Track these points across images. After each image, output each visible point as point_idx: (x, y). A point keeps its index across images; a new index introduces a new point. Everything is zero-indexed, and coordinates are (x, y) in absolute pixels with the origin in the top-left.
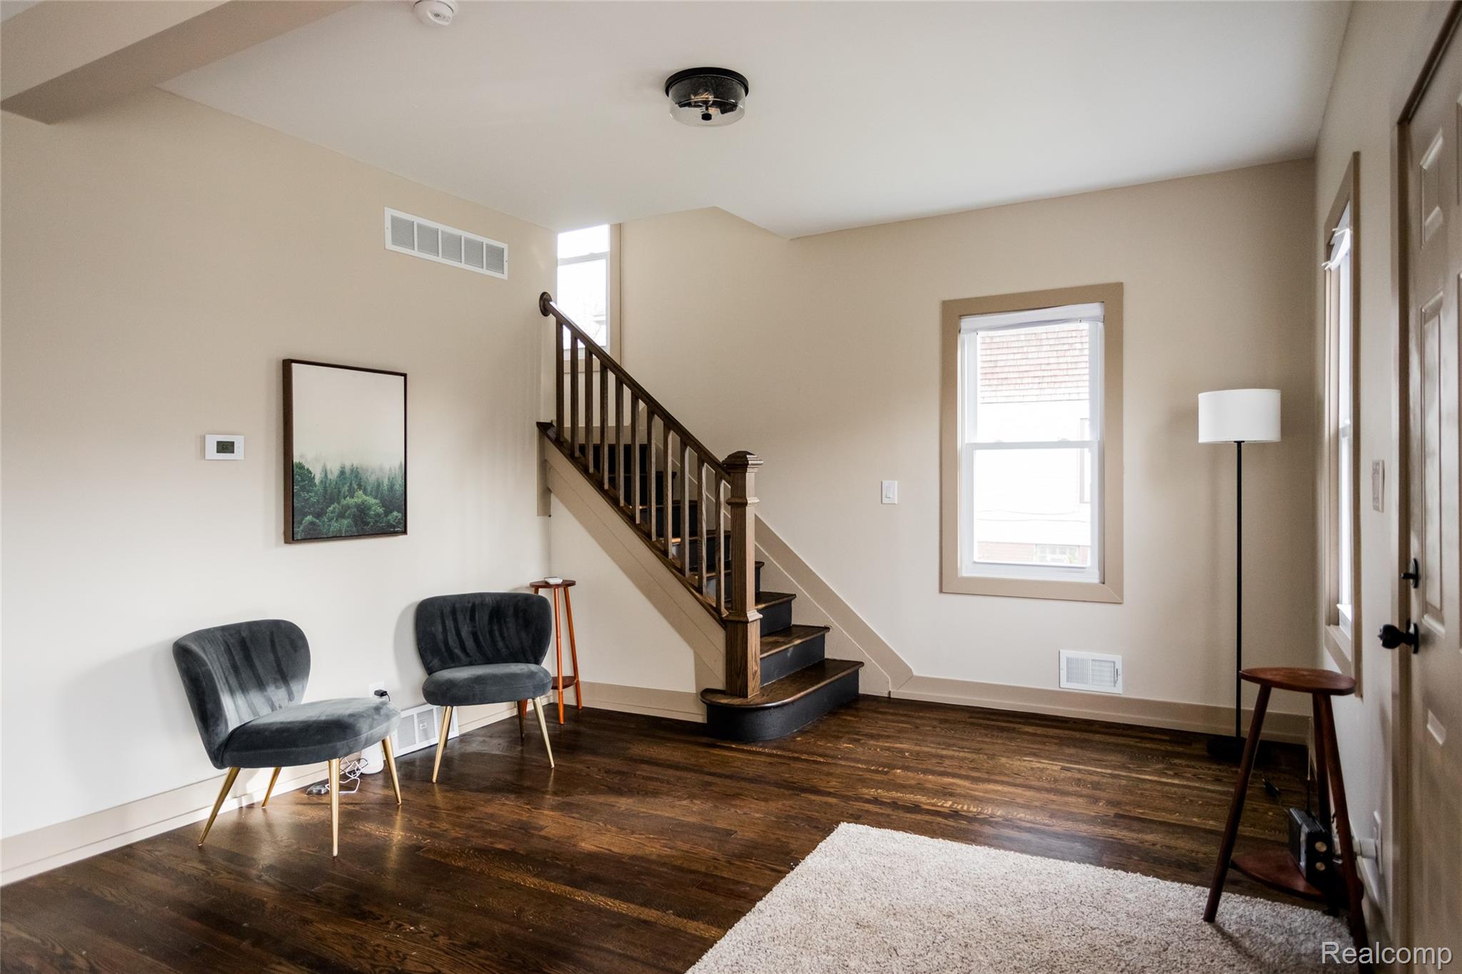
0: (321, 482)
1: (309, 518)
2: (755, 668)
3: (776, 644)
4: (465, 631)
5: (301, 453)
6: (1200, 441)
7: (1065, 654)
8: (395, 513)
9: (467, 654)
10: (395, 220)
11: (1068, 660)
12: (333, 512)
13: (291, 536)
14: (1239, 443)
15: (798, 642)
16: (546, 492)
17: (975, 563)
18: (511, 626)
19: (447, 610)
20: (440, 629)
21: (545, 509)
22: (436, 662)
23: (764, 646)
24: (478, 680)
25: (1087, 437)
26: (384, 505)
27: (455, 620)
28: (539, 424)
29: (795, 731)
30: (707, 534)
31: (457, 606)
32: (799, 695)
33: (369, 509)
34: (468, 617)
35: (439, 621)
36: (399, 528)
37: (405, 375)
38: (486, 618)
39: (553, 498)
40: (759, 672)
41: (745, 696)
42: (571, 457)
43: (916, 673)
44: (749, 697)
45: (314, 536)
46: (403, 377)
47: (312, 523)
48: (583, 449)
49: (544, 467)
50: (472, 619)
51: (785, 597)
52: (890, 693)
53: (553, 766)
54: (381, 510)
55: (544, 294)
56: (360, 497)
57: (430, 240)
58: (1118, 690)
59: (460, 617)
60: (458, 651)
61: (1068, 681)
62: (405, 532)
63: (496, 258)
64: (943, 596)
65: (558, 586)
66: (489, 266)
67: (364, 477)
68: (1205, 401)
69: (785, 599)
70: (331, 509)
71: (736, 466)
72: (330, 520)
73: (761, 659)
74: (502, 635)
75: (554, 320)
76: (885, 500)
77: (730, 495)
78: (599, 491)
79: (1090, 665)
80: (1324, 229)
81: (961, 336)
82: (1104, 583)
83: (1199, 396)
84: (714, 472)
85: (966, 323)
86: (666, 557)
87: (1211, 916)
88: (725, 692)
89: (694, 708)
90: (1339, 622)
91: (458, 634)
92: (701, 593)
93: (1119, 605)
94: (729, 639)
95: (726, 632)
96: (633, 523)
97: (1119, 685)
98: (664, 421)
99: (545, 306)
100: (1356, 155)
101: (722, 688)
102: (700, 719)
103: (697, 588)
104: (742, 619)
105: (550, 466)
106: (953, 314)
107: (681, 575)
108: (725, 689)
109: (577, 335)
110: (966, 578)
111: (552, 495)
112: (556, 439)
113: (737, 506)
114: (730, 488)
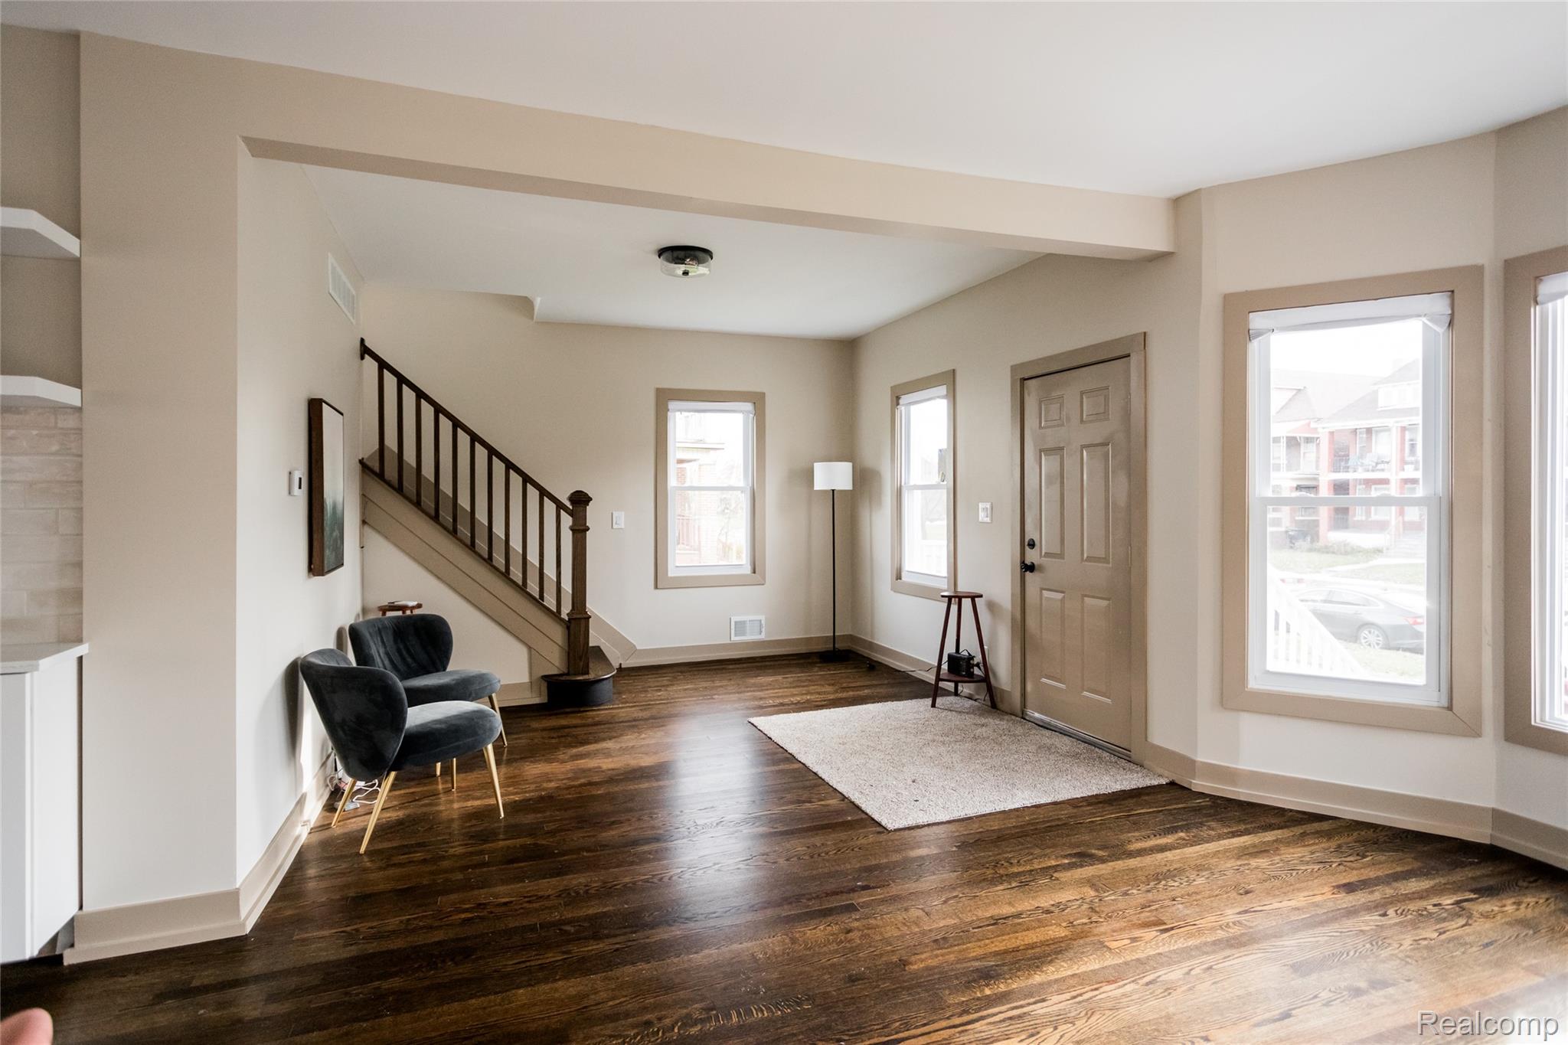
0: (329, 517)
1: (327, 551)
6: (815, 489)
7: (733, 619)
10: (332, 267)
11: (736, 622)
12: (331, 546)
14: (833, 490)
16: (363, 524)
17: (677, 567)
18: (415, 644)
21: (361, 542)
25: (741, 484)
26: (340, 538)
28: (361, 461)
31: (369, 631)
33: (337, 542)
36: (342, 560)
37: (342, 414)
39: (368, 530)
41: (588, 673)
42: (400, 491)
43: (637, 647)
44: (590, 674)
45: (329, 569)
46: (342, 417)
47: (328, 556)
49: (363, 501)
52: (621, 664)
54: (340, 543)
56: (336, 531)
57: (339, 286)
58: (763, 637)
61: (735, 636)
63: (353, 304)
64: (657, 591)
66: (351, 313)
67: (336, 512)
68: (819, 468)
71: (580, 502)
72: (331, 553)
75: (375, 365)
76: (615, 526)
77: (571, 524)
78: (432, 522)
79: (748, 625)
80: (891, 387)
81: (669, 413)
82: (754, 572)
83: (815, 464)
84: (554, 506)
85: (672, 405)
86: (506, 575)
87: (933, 705)
88: (568, 674)
89: (528, 694)
90: (903, 579)
91: (379, 655)
92: (543, 601)
93: (763, 584)
94: (572, 632)
95: (568, 628)
96: (470, 549)
97: (763, 634)
98: (504, 463)
99: (365, 351)
100: (954, 370)
101: (561, 672)
102: (536, 701)
103: (538, 597)
104: (584, 616)
105: (367, 500)
106: (664, 398)
107: (522, 588)
108: (566, 671)
109: (402, 380)
110: (671, 578)
111: (366, 527)
112: (380, 475)
113: (580, 531)
114: (571, 518)
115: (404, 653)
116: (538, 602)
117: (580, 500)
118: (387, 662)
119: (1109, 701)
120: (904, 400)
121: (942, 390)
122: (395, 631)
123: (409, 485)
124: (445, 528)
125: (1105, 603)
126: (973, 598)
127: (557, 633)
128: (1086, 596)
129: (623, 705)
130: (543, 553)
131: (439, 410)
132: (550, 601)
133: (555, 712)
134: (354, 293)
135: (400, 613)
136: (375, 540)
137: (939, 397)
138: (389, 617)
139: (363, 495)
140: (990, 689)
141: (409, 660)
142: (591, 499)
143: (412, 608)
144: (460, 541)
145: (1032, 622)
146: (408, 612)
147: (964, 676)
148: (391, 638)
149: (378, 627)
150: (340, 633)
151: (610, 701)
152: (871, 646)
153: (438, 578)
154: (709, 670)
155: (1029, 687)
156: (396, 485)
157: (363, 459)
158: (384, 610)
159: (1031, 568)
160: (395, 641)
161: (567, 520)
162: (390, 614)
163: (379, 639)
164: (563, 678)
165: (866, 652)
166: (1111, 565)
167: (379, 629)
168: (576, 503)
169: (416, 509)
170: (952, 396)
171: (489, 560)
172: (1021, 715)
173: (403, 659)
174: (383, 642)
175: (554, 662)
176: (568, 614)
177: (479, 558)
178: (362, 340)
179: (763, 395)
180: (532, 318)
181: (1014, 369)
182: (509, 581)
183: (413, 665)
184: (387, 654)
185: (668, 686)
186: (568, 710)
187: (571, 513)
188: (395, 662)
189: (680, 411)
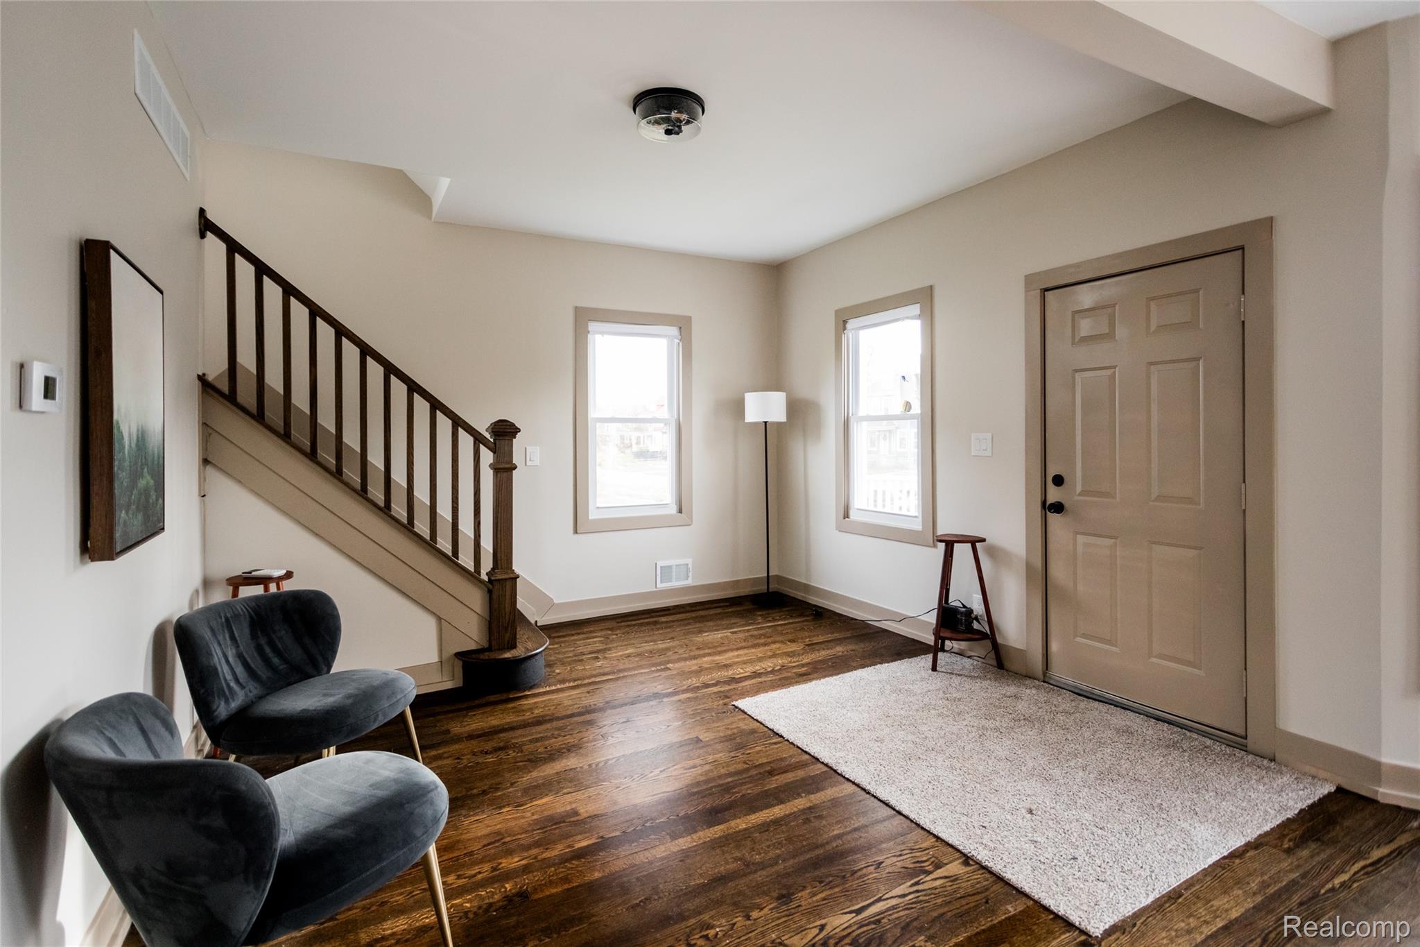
0: (129, 454)
1: (123, 514)
6: (746, 421)
7: (660, 564)
8: (160, 500)
9: (242, 686)
10: (141, 55)
11: (662, 566)
12: (134, 503)
14: (766, 423)
16: (203, 464)
17: (598, 508)
21: (202, 489)
25: (664, 413)
26: (155, 488)
27: (219, 643)
28: (200, 377)
33: (150, 495)
36: (161, 523)
37: (162, 292)
41: (515, 646)
42: (260, 418)
43: (556, 601)
45: (127, 544)
46: (162, 296)
47: (125, 523)
54: (154, 496)
55: (202, 209)
56: (146, 478)
58: (689, 582)
59: (221, 639)
60: (233, 684)
61: (661, 582)
62: (164, 528)
63: (184, 149)
64: (576, 535)
66: (182, 159)
67: (147, 446)
68: (750, 398)
70: (133, 498)
71: (504, 434)
72: (133, 516)
75: (222, 247)
76: (529, 463)
77: (491, 461)
78: (307, 461)
79: (674, 569)
80: (837, 312)
81: (589, 336)
82: (680, 511)
83: (746, 394)
84: (471, 439)
85: (592, 326)
86: (408, 527)
87: (934, 668)
88: (489, 649)
89: (436, 677)
90: (851, 517)
91: (227, 661)
92: (457, 559)
93: (689, 525)
94: (495, 596)
95: (490, 592)
96: (360, 495)
97: (690, 579)
98: (406, 384)
99: (206, 226)
100: (931, 286)
101: (479, 647)
102: (449, 685)
103: (450, 554)
104: (512, 576)
105: (210, 431)
106: (583, 318)
107: (430, 545)
108: (486, 645)
109: (262, 270)
110: (591, 520)
111: (209, 468)
112: (231, 397)
113: (504, 470)
114: (491, 454)
115: (268, 650)
116: (451, 560)
117: (504, 432)
118: (240, 670)
119: (1201, 673)
120: (851, 324)
121: (915, 309)
122: (251, 617)
123: (274, 413)
124: (326, 469)
125: (1192, 553)
126: (974, 542)
127: (476, 598)
128: (1154, 543)
129: (562, 686)
130: (457, 498)
131: (316, 312)
132: (466, 560)
133: (477, 702)
134: (188, 134)
135: (258, 590)
136: (226, 490)
137: (908, 318)
138: (243, 599)
139: (204, 424)
140: (996, 647)
141: (276, 661)
142: (519, 430)
143: (279, 579)
144: (347, 485)
145: (1058, 571)
146: (273, 588)
147: (963, 632)
148: (247, 631)
149: (223, 617)
150: (159, 636)
151: (546, 681)
152: (807, 588)
153: (317, 535)
154: (641, 625)
155: (1054, 646)
156: (254, 410)
157: (204, 375)
158: (236, 582)
159: (1058, 508)
160: (254, 636)
161: (487, 456)
162: (247, 592)
163: (227, 636)
164: (485, 656)
165: (800, 595)
166: (1202, 506)
167: (227, 620)
168: (498, 436)
169: (284, 444)
170: (928, 315)
171: (385, 509)
172: (1041, 677)
173: (267, 661)
174: (233, 638)
175: (471, 634)
176: (487, 574)
177: (374, 509)
178: (202, 212)
179: (688, 320)
180: (430, 218)
181: (1029, 280)
182: (412, 536)
183: (281, 667)
184: (240, 656)
185: (604, 650)
186: (492, 698)
187: (494, 450)
188: (253, 666)
189: (602, 333)
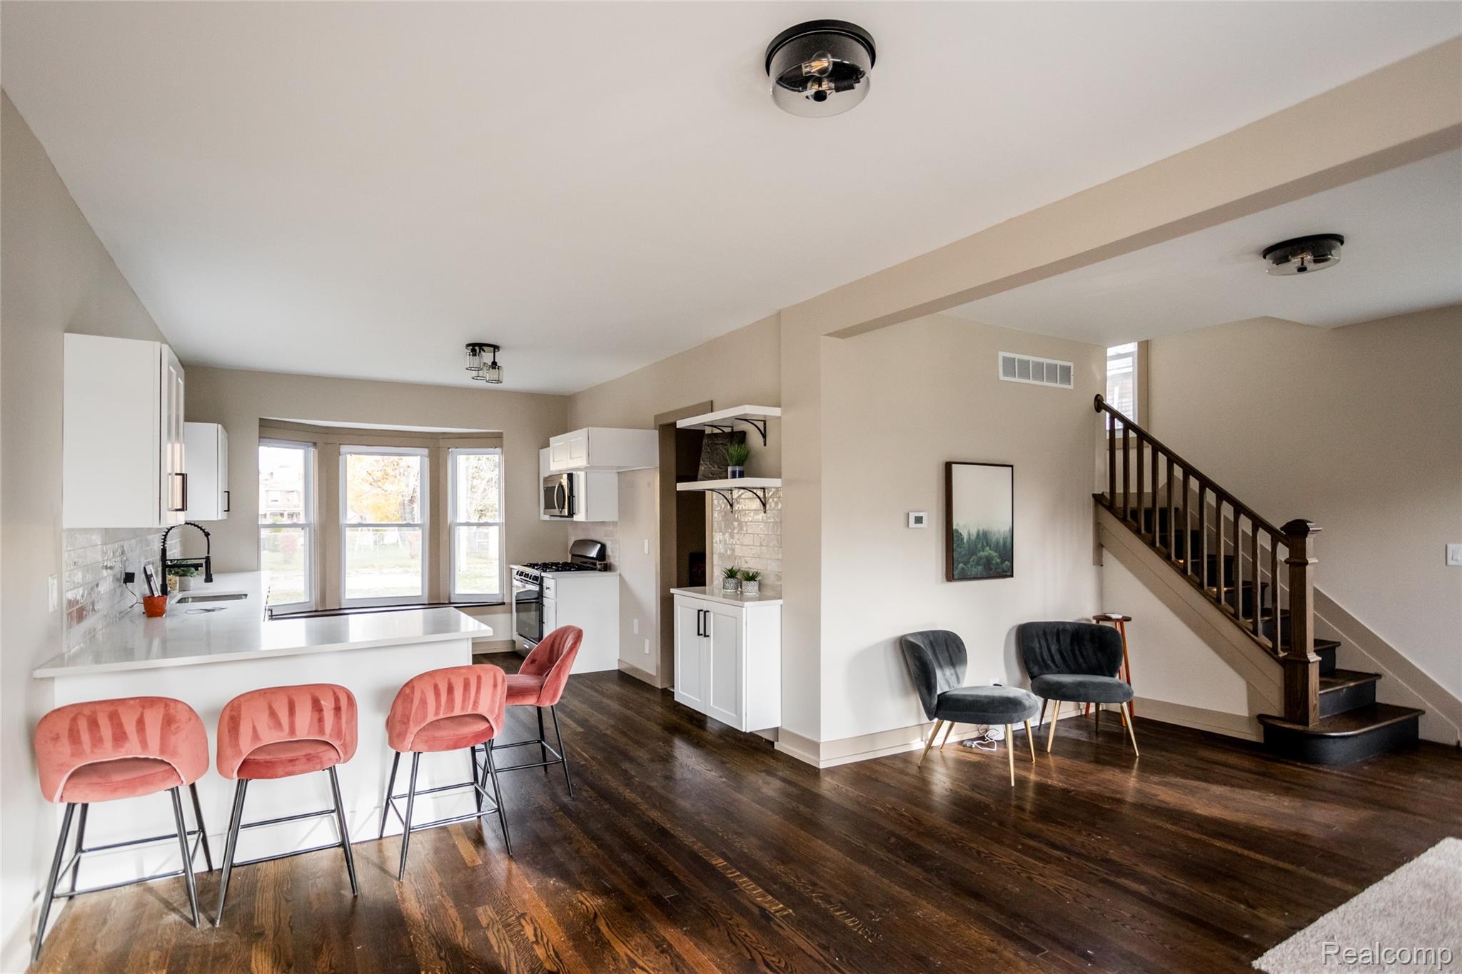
0: (967, 541)
1: (961, 565)
2: (1315, 702)
3: (1331, 685)
4: (1054, 648)
5: (958, 523)
8: (1007, 563)
9: (1056, 666)
10: (1005, 359)
12: (973, 561)
13: (950, 576)
15: (1352, 684)
16: (1099, 546)
18: (1089, 649)
19: (1041, 633)
20: (1038, 645)
21: (1099, 562)
22: (1035, 669)
23: (1323, 685)
24: (1081, 684)
26: (1000, 557)
27: (1047, 640)
28: (1094, 496)
29: (1359, 760)
30: (1243, 585)
31: (1047, 630)
32: (1362, 730)
33: (993, 559)
34: (1055, 638)
35: (1036, 641)
36: (1008, 573)
37: (1012, 466)
38: (1068, 641)
39: (1105, 552)
40: (1318, 706)
41: (1307, 724)
42: (1123, 520)
44: (1310, 725)
45: (964, 577)
46: (1011, 468)
47: (963, 569)
48: (1135, 514)
49: (1099, 528)
50: (1058, 640)
51: (1329, 644)
52: (1458, 742)
53: (1138, 754)
54: (999, 560)
55: (1098, 395)
56: (988, 552)
57: (1024, 369)
59: (1049, 638)
60: (1049, 662)
62: (1012, 576)
63: (1066, 374)
65: (1118, 620)
66: (1062, 382)
67: (989, 538)
69: (1331, 645)
70: (972, 559)
71: (1296, 533)
72: (972, 566)
73: (1320, 695)
74: (1082, 656)
76: (1450, 563)
84: (1269, 535)
88: (1284, 719)
92: (1257, 635)
94: (1288, 675)
95: (1284, 669)
98: (1216, 493)
99: (1099, 405)
101: (1278, 716)
102: (1254, 738)
103: (1251, 630)
104: (1302, 659)
108: (1283, 716)
109: (1128, 426)
111: (1104, 549)
112: (1110, 507)
113: (1296, 565)
114: (1288, 550)
117: (1300, 530)
131: (1157, 447)
156: (1122, 515)
157: (1099, 493)
164: (1280, 723)
168: (1293, 533)
169: (1136, 536)
175: (1272, 702)
176: (1284, 655)
178: (1097, 397)
187: (1288, 544)
